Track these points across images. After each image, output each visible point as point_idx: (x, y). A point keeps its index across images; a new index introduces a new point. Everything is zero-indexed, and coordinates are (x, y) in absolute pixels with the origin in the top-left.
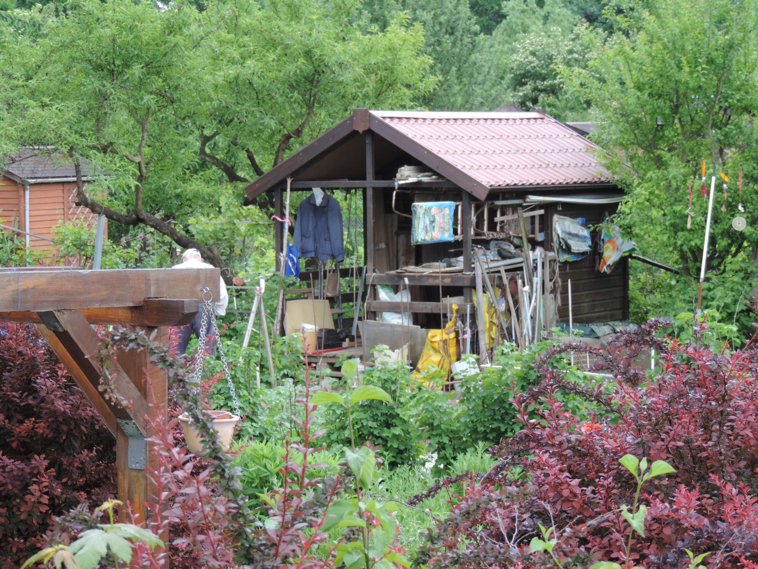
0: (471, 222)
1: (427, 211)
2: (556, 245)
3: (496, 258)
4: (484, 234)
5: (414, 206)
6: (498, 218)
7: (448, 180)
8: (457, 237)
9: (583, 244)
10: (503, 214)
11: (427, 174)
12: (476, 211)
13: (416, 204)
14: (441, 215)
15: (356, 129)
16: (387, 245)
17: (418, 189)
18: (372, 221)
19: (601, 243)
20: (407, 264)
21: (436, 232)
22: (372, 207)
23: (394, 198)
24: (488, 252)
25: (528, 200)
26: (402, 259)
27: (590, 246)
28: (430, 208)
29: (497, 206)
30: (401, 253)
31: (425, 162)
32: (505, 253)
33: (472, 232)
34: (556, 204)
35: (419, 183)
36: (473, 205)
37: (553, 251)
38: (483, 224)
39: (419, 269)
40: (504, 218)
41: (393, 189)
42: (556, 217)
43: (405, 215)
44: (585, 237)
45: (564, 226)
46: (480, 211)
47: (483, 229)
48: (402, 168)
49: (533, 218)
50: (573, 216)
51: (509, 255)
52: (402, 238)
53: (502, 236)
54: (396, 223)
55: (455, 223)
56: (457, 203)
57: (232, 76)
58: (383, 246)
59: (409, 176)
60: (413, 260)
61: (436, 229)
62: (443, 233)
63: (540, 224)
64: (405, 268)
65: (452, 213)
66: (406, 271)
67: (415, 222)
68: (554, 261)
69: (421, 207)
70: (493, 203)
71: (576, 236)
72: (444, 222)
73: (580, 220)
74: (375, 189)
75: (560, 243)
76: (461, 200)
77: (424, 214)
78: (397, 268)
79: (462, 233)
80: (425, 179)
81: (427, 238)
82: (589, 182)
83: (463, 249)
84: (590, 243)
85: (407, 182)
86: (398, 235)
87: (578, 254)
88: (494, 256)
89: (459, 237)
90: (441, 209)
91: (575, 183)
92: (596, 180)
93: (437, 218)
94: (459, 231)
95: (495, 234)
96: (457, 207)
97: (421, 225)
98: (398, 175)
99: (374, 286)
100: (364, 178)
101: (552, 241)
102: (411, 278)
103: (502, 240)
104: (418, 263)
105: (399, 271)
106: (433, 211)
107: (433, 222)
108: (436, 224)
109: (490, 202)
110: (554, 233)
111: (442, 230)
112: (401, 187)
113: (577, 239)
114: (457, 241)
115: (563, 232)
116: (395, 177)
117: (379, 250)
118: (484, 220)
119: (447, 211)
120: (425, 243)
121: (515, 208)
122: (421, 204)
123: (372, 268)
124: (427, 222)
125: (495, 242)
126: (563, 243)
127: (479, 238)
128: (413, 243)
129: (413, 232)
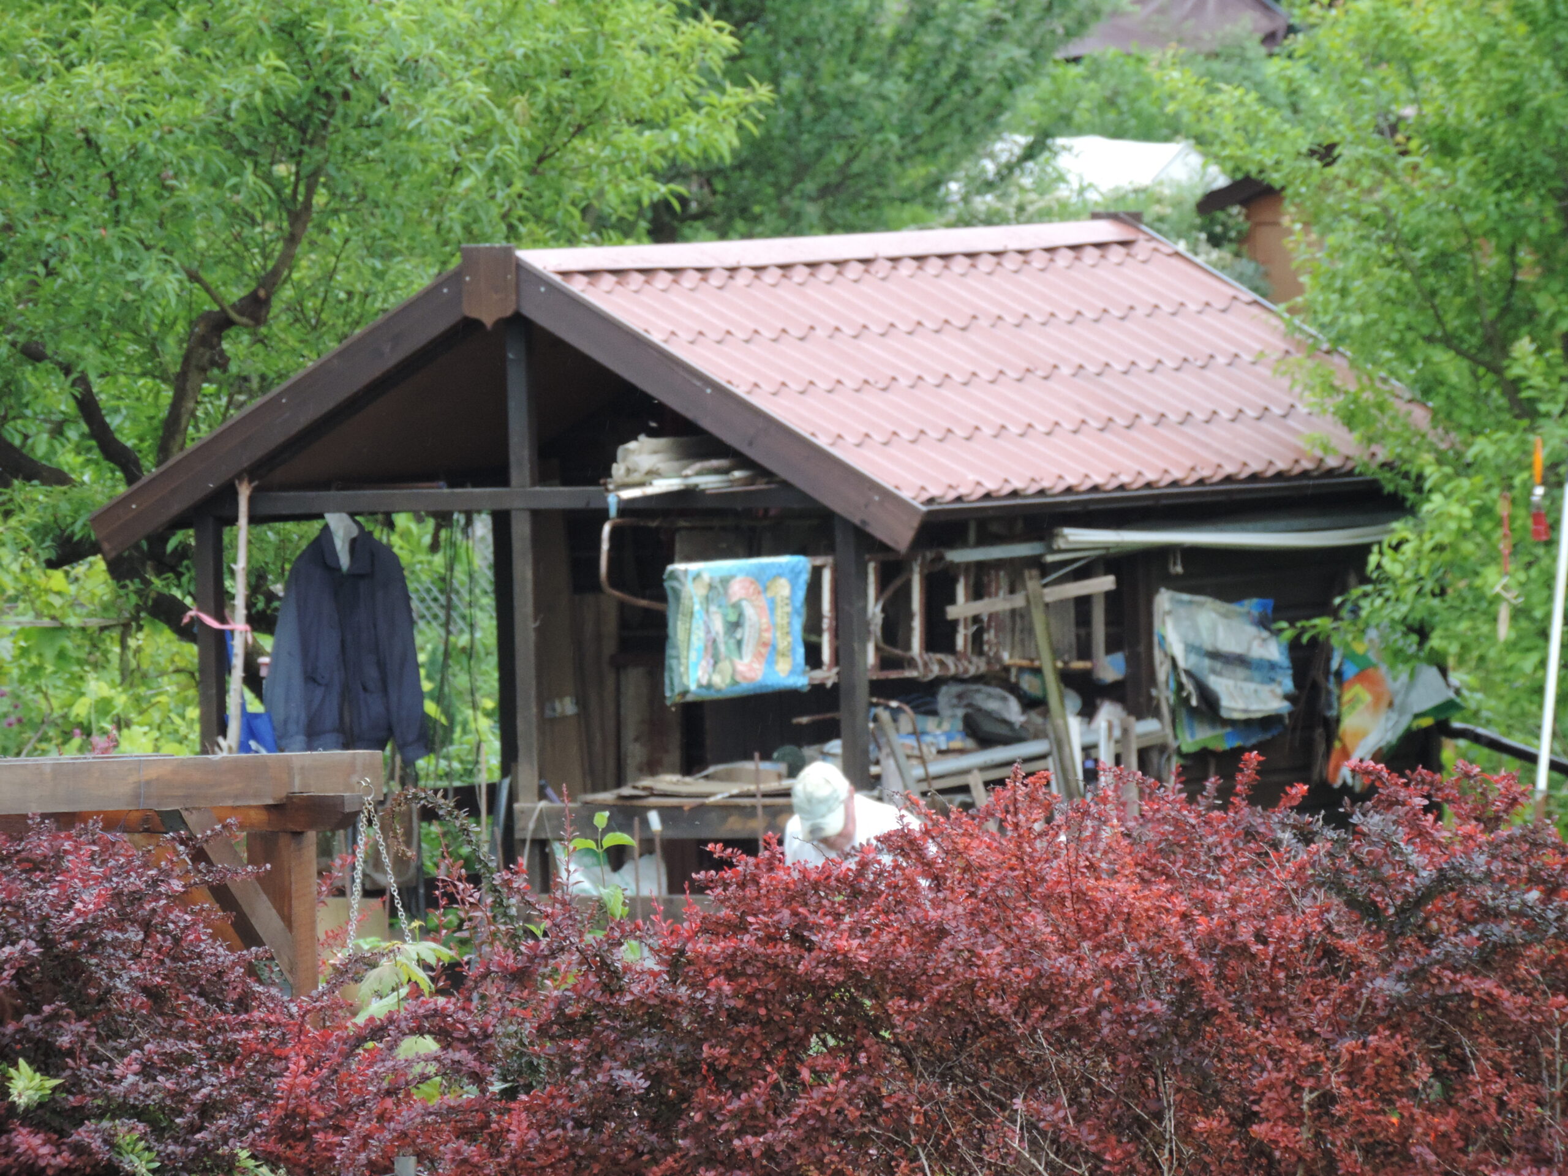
0: (867, 624)
1: (718, 588)
2: (1165, 695)
3: (957, 744)
4: (911, 663)
5: (673, 576)
6: (961, 608)
7: (785, 485)
8: (818, 675)
9: (1265, 690)
10: (978, 593)
11: (715, 463)
12: (882, 587)
13: (679, 567)
14: (762, 601)
15: (474, 314)
16: (582, 702)
17: (683, 513)
18: (532, 625)
19: (1332, 685)
20: (652, 767)
21: (747, 659)
22: (529, 575)
23: (605, 546)
24: (930, 723)
25: (1060, 543)
26: (635, 752)
27: (1287, 697)
28: (725, 581)
29: (958, 565)
30: (630, 731)
31: (706, 423)
32: (989, 727)
33: (871, 658)
34: (1164, 552)
35: (688, 494)
36: (871, 567)
37: (1156, 713)
38: (909, 630)
39: (693, 785)
40: (983, 607)
41: (602, 515)
42: (1164, 599)
43: (644, 603)
44: (1272, 666)
45: (1196, 628)
46: (898, 583)
47: (908, 647)
48: (632, 445)
49: (1083, 603)
50: (1228, 593)
51: (1003, 730)
52: (634, 679)
53: (976, 666)
54: (611, 626)
55: (813, 626)
56: (819, 561)
57: (25, 121)
58: (567, 706)
59: (654, 473)
60: (675, 756)
61: (748, 649)
62: (771, 663)
63: (1108, 624)
64: (647, 782)
65: (801, 594)
66: (652, 793)
67: (678, 629)
68: (1163, 748)
69: (697, 576)
70: (941, 558)
71: (1241, 661)
72: (774, 626)
73: (1252, 605)
74: (537, 516)
75: (1180, 687)
76: (829, 549)
77: (707, 600)
78: (619, 784)
79: (836, 659)
80: (710, 483)
81: (717, 680)
82: (1280, 475)
83: (842, 715)
84: (1288, 685)
85: (649, 491)
86: (618, 665)
87: (1248, 723)
88: (949, 737)
89: (827, 675)
90: (762, 583)
91: (1228, 479)
92: (1307, 465)
93: (749, 611)
94: (826, 655)
95: (950, 660)
96: (817, 572)
97: (698, 639)
98: (618, 470)
99: (541, 846)
100: (499, 476)
101: (1152, 680)
102: (667, 814)
103: (978, 679)
104: (691, 765)
105: (626, 791)
106: (737, 590)
107: (735, 625)
108: (747, 633)
109: (929, 555)
110: (1158, 655)
111: (769, 651)
112: (628, 509)
113: (1241, 672)
114: (817, 689)
115: (1190, 648)
116: (609, 475)
117: (553, 720)
118: (910, 616)
119: (783, 588)
120: (711, 695)
121: (1016, 570)
122: (694, 567)
123: (535, 782)
124: (718, 626)
125: (956, 689)
126: (1189, 686)
127: (894, 675)
128: (671, 695)
129: (671, 662)
